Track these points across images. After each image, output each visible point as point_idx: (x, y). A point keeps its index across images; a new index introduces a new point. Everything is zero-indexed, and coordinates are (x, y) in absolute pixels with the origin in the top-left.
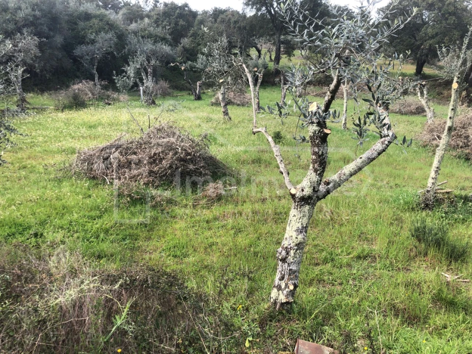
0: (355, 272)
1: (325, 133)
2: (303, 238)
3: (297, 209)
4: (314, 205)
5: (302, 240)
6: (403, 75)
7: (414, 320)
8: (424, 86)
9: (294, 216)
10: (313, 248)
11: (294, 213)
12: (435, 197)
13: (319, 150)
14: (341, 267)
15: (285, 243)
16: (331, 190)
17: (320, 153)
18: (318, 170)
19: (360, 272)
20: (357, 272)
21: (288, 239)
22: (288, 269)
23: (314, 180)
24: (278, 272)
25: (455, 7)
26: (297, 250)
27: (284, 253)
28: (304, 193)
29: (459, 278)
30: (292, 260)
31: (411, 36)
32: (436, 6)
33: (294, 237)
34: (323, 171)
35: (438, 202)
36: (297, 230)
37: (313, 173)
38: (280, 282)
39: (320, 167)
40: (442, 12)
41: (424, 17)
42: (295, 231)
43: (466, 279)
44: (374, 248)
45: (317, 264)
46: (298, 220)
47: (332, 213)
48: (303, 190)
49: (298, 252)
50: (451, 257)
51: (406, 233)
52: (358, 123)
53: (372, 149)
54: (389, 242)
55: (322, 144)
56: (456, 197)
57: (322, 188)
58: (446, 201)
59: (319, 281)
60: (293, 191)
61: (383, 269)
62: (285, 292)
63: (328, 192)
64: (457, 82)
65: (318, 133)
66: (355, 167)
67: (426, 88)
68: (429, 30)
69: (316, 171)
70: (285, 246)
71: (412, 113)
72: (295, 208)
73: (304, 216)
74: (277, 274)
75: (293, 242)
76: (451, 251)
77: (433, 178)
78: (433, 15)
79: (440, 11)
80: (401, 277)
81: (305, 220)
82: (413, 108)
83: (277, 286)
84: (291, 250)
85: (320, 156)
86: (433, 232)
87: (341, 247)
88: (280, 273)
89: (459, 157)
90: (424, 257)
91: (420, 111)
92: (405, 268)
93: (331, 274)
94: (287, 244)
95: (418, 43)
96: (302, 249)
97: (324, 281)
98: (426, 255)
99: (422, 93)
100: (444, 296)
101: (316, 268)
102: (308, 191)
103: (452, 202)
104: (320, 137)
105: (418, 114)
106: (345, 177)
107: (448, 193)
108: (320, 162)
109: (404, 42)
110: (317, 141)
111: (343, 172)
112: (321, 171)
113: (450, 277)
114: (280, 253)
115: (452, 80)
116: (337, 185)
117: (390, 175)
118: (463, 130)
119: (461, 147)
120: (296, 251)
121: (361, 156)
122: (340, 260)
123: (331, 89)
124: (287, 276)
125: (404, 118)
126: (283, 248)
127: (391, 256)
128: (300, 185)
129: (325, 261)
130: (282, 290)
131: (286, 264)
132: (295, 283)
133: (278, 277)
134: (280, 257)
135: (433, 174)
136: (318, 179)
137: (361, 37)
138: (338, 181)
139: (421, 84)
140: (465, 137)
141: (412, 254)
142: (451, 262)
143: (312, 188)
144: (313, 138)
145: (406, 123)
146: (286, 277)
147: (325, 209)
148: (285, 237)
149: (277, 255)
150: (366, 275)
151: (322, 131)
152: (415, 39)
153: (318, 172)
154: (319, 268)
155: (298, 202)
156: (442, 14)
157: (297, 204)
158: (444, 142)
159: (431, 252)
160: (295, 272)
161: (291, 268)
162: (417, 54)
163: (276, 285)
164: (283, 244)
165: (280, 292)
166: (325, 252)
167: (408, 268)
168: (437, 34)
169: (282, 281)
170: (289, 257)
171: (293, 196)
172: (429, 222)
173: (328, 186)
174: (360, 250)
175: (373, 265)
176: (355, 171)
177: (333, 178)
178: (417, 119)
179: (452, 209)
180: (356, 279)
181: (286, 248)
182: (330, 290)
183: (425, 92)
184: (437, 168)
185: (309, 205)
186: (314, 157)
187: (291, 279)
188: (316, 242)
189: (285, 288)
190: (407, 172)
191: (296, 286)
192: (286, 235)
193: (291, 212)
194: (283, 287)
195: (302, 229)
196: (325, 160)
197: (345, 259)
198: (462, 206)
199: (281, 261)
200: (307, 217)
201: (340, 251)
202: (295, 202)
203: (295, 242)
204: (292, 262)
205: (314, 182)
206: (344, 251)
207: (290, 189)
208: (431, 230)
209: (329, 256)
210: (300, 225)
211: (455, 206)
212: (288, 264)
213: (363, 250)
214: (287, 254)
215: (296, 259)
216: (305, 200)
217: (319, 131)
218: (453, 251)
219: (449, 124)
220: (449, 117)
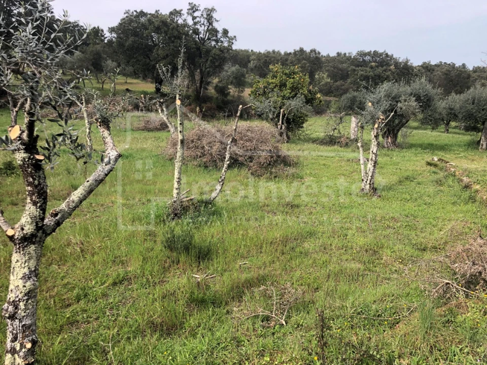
0: (111, 300)
1: (38, 159)
2: (33, 284)
3: (20, 252)
4: (41, 242)
5: (32, 286)
6: (145, 93)
7: (172, 330)
8: (162, 103)
9: (18, 261)
10: (62, 289)
11: (17, 258)
12: (182, 205)
13: (34, 179)
14: (96, 300)
15: (11, 296)
16: (61, 221)
17: (36, 182)
18: (38, 203)
19: (117, 298)
20: (115, 300)
21: (14, 290)
22: (21, 325)
23: (34, 214)
24: (8, 333)
25: (178, 32)
26: (28, 300)
27: (11, 308)
28: (25, 232)
29: (207, 276)
30: (23, 314)
31: (145, 57)
32: (162, 30)
33: (21, 287)
34: (45, 203)
35: (185, 209)
36: (23, 278)
37: (32, 207)
38: (13, 344)
39: (40, 198)
40: (168, 35)
41: (154, 39)
42: (21, 279)
43: (213, 274)
44: (129, 269)
45: (69, 305)
46: (23, 265)
47: (82, 244)
48: (23, 229)
49: (30, 302)
50: (199, 258)
51: (159, 247)
52: (47, 146)
53: (98, 171)
54: (144, 259)
55: (36, 172)
56: (198, 202)
57: (49, 221)
58: (191, 207)
59: (72, 324)
60: (10, 232)
61: (140, 289)
62: (21, 354)
63: (58, 224)
64: (179, 99)
65: (28, 161)
66: (84, 192)
67: (164, 104)
68: (160, 52)
69: (35, 203)
70: (11, 300)
71: (157, 129)
72: (16, 252)
73: (30, 259)
74: (8, 335)
75: (21, 293)
76: (199, 252)
77: (177, 189)
78: (161, 38)
79: (167, 35)
80: (158, 291)
81: (32, 264)
82: (157, 124)
83: (11, 350)
84: (20, 302)
85: (36, 186)
86: (180, 239)
87: (95, 278)
88: (11, 334)
89: (200, 166)
90: (177, 264)
91: (163, 127)
92: (162, 281)
93: (86, 311)
94: (14, 296)
95: (153, 63)
96: (35, 296)
97: (78, 322)
98: (179, 262)
99: (162, 110)
100: (195, 297)
101: (68, 310)
102: (29, 229)
103: (196, 208)
104: (31, 165)
105: (163, 129)
106: (74, 205)
107: (191, 200)
108: (38, 193)
109: (140, 61)
110: (30, 170)
111: (71, 199)
112: (41, 202)
113: (199, 277)
114: (7, 310)
115: (175, 97)
116: (68, 214)
117: (141, 192)
118: (199, 142)
119: (200, 157)
120: (27, 302)
121: (88, 180)
122: (95, 293)
123: (27, 109)
124: (21, 334)
125: (151, 134)
126: (9, 303)
127: (147, 273)
128: (19, 223)
129: (78, 299)
130: (18, 353)
131: (16, 320)
132: (32, 339)
133: (10, 339)
134: (7, 315)
135: (176, 185)
136: (39, 213)
137: (38, 51)
138: (67, 209)
139: (160, 102)
140: (201, 148)
141: (167, 265)
142: (200, 262)
143: (35, 224)
144: (24, 167)
145: (153, 139)
146: (20, 336)
147: (74, 241)
148: (10, 289)
149: (3, 314)
150: (123, 301)
151: (33, 158)
152: (150, 59)
153: (39, 205)
154: (71, 309)
155: (19, 244)
156: (169, 38)
157: (18, 247)
158: (180, 155)
159: (183, 258)
160: (30, 326)
161: (23, 323)
162: (153, 73)
163: (9, 349)
164: (8, 299)
165: (16, 356)
166: (77, 289)
167: (165, 279)
168: (167, 55)
169: (16, 343)
170: (20, 311)
171: (11, 238)
172: (178, 231)
173: (57, 218)
174: (114, 275)
175: (130, 287)
176: (84, 196)
177: (60, 208)
178: (162, 134)
179: (197, 214)
180: (113, 308)
181: (13, 301)
182: (85, 330)
183: (164, 109)
184: (179, 178)
185: (34, 243)
186: (29, 188)
187: (27, 336)
188: (66, 281)
189: (21, 349)
190: (157, 187)
191: (34, 343)
192: (11, 287)
193: (13, 258)
194: (18, 348)
195: (30, 274)
196: (45, 189)
197: (99, 290)
198: (204, 208)
199: (9, 319)
200: (34, 258)
201: (94, 282)
202: (15, 245)
203: (23, 291)
204: (24, 317)
205: (35, 217)
206: (98, 281)
207: (6, 231)
208: (179, 237)
209: (81, 292)
210: (26, 270)
211: (199, 211)
212: (20, 319)
213: (119, 275)
214: (16, 308)
215: (28, 311)
216: (27, 240)
217: (29, 158)
218: (200, 252)
219: (180, 137)
220: (179, 131)
